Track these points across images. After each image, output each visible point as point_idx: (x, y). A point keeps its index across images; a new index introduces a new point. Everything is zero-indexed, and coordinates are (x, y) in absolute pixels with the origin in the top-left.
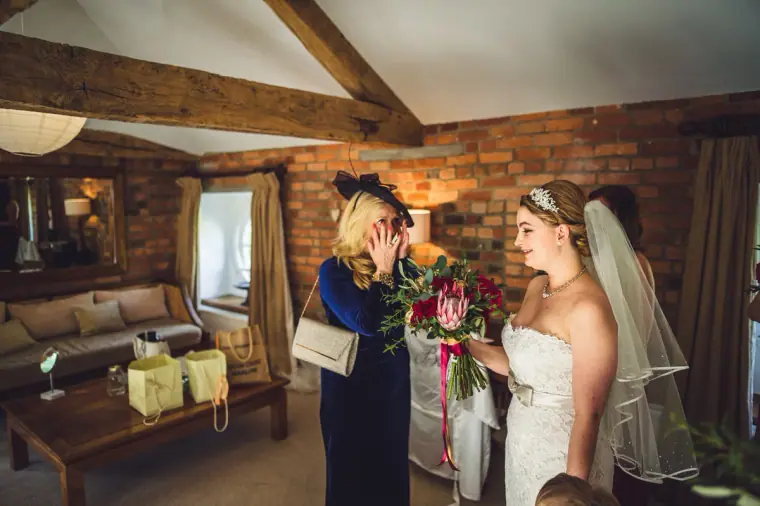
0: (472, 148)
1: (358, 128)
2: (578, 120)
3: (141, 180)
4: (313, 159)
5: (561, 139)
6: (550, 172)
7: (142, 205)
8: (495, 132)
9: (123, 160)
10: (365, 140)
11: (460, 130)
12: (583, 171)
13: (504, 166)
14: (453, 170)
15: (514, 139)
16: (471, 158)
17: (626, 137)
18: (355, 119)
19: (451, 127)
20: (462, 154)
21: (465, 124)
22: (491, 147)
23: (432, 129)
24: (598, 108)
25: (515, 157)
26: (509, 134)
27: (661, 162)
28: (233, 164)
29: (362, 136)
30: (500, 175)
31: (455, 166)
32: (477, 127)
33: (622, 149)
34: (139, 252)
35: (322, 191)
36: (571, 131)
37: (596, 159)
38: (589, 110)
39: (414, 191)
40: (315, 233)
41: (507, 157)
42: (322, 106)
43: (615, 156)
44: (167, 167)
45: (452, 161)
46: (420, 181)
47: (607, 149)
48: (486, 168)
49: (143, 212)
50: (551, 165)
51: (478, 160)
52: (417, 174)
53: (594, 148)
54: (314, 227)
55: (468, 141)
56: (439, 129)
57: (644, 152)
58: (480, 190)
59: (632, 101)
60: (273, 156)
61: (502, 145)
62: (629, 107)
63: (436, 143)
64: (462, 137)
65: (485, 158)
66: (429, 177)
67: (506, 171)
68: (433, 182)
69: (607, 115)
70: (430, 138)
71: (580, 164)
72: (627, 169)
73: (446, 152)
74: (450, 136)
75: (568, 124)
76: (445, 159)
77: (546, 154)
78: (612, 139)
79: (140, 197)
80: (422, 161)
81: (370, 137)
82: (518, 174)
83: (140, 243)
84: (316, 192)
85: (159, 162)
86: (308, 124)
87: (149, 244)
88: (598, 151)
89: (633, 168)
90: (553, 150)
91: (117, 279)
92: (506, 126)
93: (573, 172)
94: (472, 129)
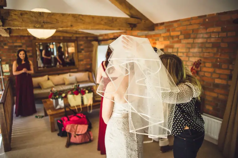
0: (168, 31)
1: (129, 26)
2: (201, 20)
3: (82, 43)
5: (196, 27)
6: (192, 38)
7: (83, 49)
8: (175, 25)
9: (77, 37)
10: (132, 30)
11: (165, 25)
12: (203, 38)
13: (178, 37)
14: (163, 38)
15: (181, 27)
16: (168, 34)
17: (217, 25)
18: (128, 23)
19: (162, 24)
20: (166, 33)
21: (166, 23)
22: (174, 30)
23: (157, 25)
24: (209, 15)
25: (181, 34)
26: (179, 26)
27: (229, 34)
28: (106, 37)
29: (131, 28)
30: (176, 39)
31: (164, 37)
32: (170, 24)
33: (216, 29)
34: (82, 63)
36: (199, 24)
37: (207, 33)
38: (205, 16)
41: (179, 33)
42: (116, 20)
43: (213, 32)
44: (89, 39)
45: (163, 35)
46: (154, 42)
47: (211, 30)
48: (172, 37)
49: (83, 51)
50: (192, 36)
51: (170, 34)
53: (206, 29)
56: (159, 24)
57: (223, 30)
58: (171, 44)
59: (219, 12)
61: (177, 29)
62: (219, 14)
63: (158, 30)
64: (166, 27)
65: (172, 34)
66: (156, 40)
67: (178, 38)
68: (157, 42)
69: (212, 17)
70: (156, 28)
71: (201, 35)
72: (217, 37)
73: (160, 32)
74: (162, 27)
75: (198, 21)
76: (160, 34)
77: (191, 32)
78: (212, 26)
79: (82, 47)
80: (154, 35)
81: (134, 29)
82: (182, 39)
83: (82, 60)
85: (87, 37)
86: (111, 26)
87: (85, 60)
88: (208, 31)
89: (219, 36)
90: (193, 31)
91: (76, 70)
92: (179, 23)
93: (199, 38)
94: (168, 24)
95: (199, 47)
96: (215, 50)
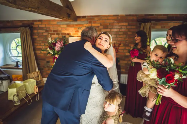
0: (90, 22)
1: (67, 16)
2: (116, 18)
4: (41, 24)
5: (112, 21)
6: (109, 29)
8: (96, 19)
11: (87, 18)
12: (117, 28)
13: (98, 27)
14: (85, 27)
15: (101, 21)
16: (90, 25)
17: (126, 22)
18: (67, 13)
19: (84, 17)
20: (88, 24)
21: (88, 16)
22: (95, 22)
23: (79, 17)
24: (120, 15)
25: (101, 25)
26: (99, 20)
27: (133, 27)
30: (97, 29)
32: (92, 17)
33: (125, 24)
35: (44, 33)
36: (114, 20)
37: (119, 26)
38: (118, 15)
39: (74, 32)
40: (43, 44)
41: (99, 25)
43: (123, 26)
45: (85, 25)
46: (76, 30)
47: (122, 24)
50: (109, 27)
51: (92, 25)
52: (75, 28)
53: (119, 24)
54: (42, 43)
55: (89, 21)
56: (81, 17)
57: (129, 25)
60: (26, 22)
61: (98, 22)
62: (126, 15)
63: (80, 21)
64: (88, 20)
65: (94, 25)
66: (78, 29)
67: (99, 28)
68: (80, 30)
69: (122, 17)
70: (79, 19)
71: (116, 27)
72: (126, 28)
73: (83, 23)
74: (84, 19)
76: (83, 25)
77: (109, 24)
78: (123, 22)
80: (76, 25)
82: (102, 29)
84: (43, 33)
88: (120, 24)
89: (127, 28)
90: (110, 24)
92: (99, 17)
93: (114, 29)
94: (90, 18)
95: (114, 35)
96: (125, 36)
